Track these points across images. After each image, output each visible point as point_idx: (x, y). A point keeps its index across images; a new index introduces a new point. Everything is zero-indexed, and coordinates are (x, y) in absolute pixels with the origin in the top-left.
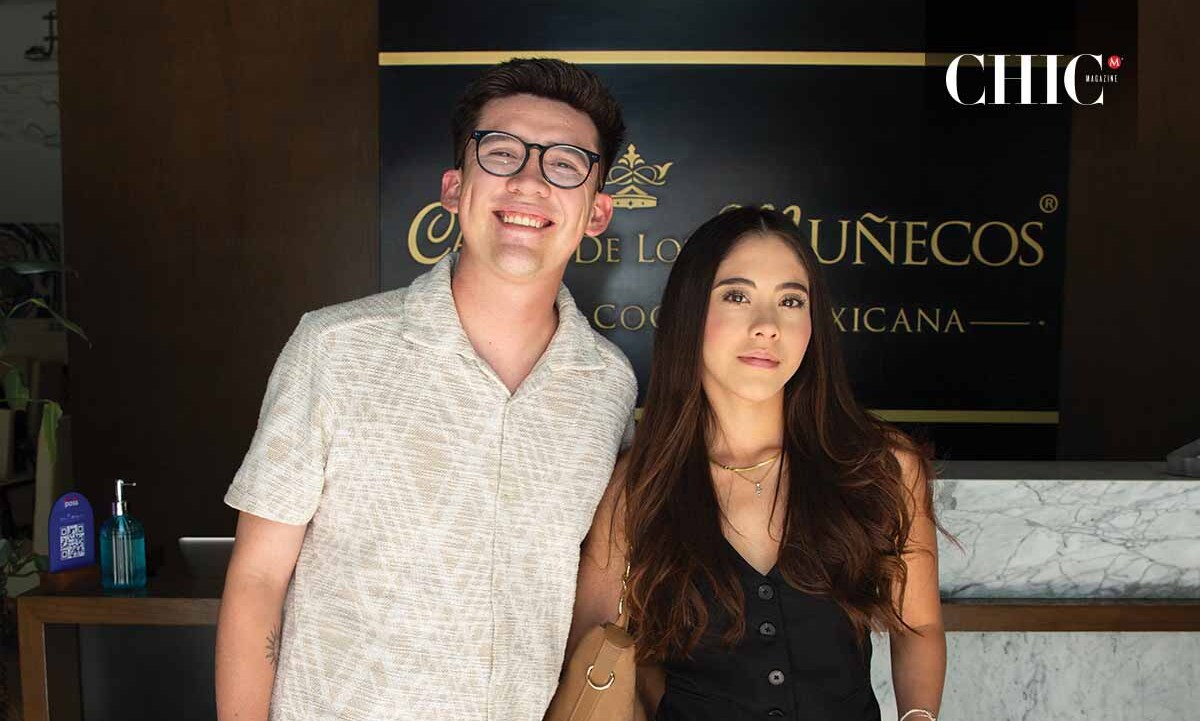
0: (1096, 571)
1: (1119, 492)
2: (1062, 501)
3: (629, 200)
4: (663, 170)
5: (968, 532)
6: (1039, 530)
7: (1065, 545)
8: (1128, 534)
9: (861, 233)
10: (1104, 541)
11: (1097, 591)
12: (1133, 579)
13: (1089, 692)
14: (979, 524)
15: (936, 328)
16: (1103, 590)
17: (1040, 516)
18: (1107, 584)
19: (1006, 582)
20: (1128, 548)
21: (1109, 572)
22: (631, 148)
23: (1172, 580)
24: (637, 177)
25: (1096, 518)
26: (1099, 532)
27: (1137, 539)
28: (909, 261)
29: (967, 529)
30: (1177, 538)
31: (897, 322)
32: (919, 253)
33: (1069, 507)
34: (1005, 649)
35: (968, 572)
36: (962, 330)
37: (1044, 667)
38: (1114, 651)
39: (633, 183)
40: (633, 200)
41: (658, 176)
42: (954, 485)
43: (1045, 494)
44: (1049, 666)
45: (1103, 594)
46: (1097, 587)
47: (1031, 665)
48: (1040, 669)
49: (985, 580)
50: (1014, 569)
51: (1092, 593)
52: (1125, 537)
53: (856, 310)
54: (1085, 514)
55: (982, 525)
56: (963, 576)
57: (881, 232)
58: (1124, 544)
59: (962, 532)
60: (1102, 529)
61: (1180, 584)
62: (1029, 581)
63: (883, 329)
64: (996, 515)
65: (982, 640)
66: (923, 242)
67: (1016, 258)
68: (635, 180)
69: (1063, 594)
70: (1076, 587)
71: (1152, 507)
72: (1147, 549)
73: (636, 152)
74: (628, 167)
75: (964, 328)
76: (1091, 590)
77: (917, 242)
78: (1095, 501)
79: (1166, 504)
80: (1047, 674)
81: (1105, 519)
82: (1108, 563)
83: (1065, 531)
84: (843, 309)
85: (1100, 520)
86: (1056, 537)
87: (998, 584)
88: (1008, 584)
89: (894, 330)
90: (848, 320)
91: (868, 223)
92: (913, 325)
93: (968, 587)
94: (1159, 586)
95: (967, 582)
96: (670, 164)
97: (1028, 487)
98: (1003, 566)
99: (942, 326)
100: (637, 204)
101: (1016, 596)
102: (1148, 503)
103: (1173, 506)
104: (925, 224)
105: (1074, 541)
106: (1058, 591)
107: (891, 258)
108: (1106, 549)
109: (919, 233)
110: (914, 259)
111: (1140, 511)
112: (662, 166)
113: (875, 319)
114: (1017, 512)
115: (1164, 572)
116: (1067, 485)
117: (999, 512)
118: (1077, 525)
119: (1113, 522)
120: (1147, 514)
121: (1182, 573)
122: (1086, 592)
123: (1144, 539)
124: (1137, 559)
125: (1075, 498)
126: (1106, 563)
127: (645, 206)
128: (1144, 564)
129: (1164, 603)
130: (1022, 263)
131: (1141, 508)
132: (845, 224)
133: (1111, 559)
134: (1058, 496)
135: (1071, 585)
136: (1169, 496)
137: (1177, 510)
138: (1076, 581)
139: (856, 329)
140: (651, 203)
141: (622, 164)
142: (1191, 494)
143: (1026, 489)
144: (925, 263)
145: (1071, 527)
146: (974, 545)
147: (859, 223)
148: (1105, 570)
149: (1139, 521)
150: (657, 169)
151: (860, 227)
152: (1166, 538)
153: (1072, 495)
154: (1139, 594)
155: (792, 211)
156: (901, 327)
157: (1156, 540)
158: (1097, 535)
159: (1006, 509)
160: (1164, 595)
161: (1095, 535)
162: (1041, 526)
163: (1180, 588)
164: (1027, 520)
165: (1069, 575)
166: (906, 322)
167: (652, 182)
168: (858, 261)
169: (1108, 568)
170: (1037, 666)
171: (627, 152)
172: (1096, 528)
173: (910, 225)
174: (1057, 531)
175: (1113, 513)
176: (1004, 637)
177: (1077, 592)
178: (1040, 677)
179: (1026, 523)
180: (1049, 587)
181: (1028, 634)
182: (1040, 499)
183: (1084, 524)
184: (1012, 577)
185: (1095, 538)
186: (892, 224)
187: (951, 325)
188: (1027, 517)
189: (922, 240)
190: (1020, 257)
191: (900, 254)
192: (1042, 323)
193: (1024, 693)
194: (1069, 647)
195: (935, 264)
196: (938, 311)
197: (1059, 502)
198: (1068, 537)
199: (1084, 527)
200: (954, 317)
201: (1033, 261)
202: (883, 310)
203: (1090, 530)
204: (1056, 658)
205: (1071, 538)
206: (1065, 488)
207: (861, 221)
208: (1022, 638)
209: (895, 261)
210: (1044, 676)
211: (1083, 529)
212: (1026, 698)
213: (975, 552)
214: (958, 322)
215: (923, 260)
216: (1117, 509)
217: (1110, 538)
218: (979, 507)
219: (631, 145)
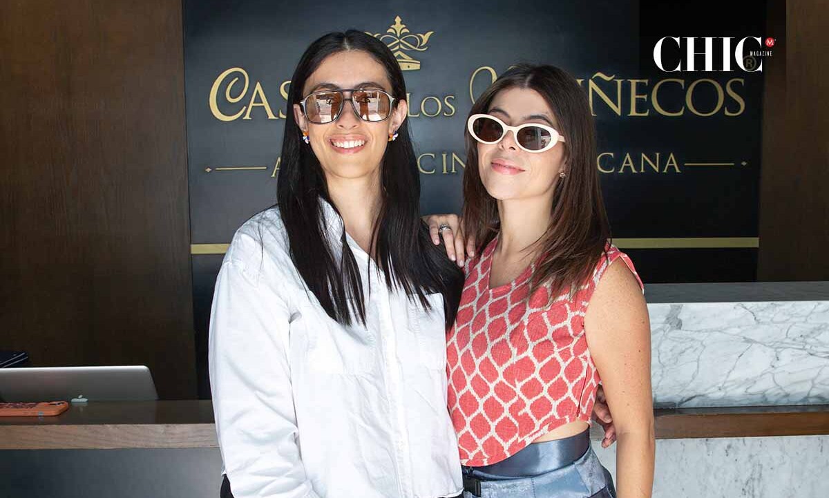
1: (824, 311)
2: (775, 320)
4: (425, 38)
5: (693, 349)
6: (754, 346)
7: (778, 359)
9: (593, 90)
10: (812, 355)
11: (806, 398)
13: (799, 487)
14: (702, 342)
15: (657, 170)
16: (811, 398)
17: (757, 334)
18: (815, 392)
19: (726, 392)
21: (816, 382)
22: (398, 20)
25: (804, 335)
26: (808, 347)
29: (691, 347)
31: (624, 165)
32: (641, 106)
33: (780, 325)
34: (726, 451)
35: (692, 385)
36: (678, 171)
37: (761, 466)
38: (821, 451)
39: (400, 49)
41: (421, 43)
42: (679, 308)
43: (760, 314)
44: (764, 466)
45: (812, 401)
46: (806, 395)
47: (749, 465)
48: (757, 468)
49: (709, 391)
50: (734, 381)
51: (801, 401)
54: (795, 332)
55: (704, 343)
56: (688, 388)
57: (609, 89)
59: (687, 349)
60: (809, 344)
62: (746, 392)
63: (612, 171)
64: (718, 334)
65: (706, 444)
66: (645, 97)
67: (722, 109)
68: (402, 46)
69: (777, 402)
70: (787, 395)
73: (401, 23)
74: (396, 35)
75: (679, 169)
76: (801, 398)
77: (638, 97)
78: (803, 319)
80: (763, 473)
81: (812, 336)
82: (816, 374)
83: (777, 347)
85: (808, 336)
86: (770, 352)
87: (719, 394)
88: (727, 395)
89: (621, 171)
91: (599, 82)
92: (637, 166)
93: (694, 397)
95: (692, 394)
96: (432, 32)
97: (745, 308)
98: (724, 378)
99: (662, 167)
100: (404, 67)
101: (735, 404)
104: (646, 81)
105: (785, 355)
106: (772, 400)
107: (618, 111)
108: (814, 362)
109: (641, 89)
110: (637, 112)
112: (424, 35)
113: (605, 162)
114: (736, 331)
116: (779, 306)
117: (720, 331)
118: (788, 341)
119: (818, 338)
122: (796, 399)
125: (785, 318)
126: (813, 374)
127: (410, 69)
130: (727, 113)
133: (818, 370)
134: (772, 316)
135: (783, 394)
138: (788, 390)
140: (417, 67)
141: (391, 33)
143: (743, 310)
144: (646, 114)
145: (782, 343)
146: (698, 360)
147: (590, 81)
148: (813, 380)
150: (420, 37)
151: (592, 84)
153: (784, 314)
156: (627, 169)
158: (805, 350)
159: (726, 329)
161: (804, 349)
162: (756, 342)
164: (744, 338)
165: (783, 386)
166: (631, 164)
167: (416, 49)
169: (815, 378)
170: (754, 465)
171: (394, 23)
172: (804, 343)
174: (771, 347)
175: (819, 330)
176: (726, 441)
177: (788, 400)
178: (756, 476)
179: (743, 340)
180: (764, 396)
181: (746, 438)
182: (755, 319)
183: (794, 340)
184: (732, 387)
185: (805, 353)
186: (619, 82)
187: (669, 166)
188: (743, 335)
189: (644, 95)
190: (726, 109)
191: (626, 107)
192: (744, 164)
193: (743, 490)
194: (782, 449)
195: (655, 116)
196: (658, 154)
197: (772, 320)
198: (780, 352)
199: (794, 342)
200: (671, 159)
201: (737, 112)
202: (612, 154)
203: (799, 345)
204: (771, 459)
205: (782, 352)
206: (777, 308)
207: (593, 80)
208: (741, 442)
209: (621, 113)
210: (761, 475)
211: (793, 344)
212: (745, 495)
213: (698, 367)
214: (675, 164)
215: (645, 112)
216: (823, 326)
217: (817, 352)
218: (703, 326)
219: (398, 17)
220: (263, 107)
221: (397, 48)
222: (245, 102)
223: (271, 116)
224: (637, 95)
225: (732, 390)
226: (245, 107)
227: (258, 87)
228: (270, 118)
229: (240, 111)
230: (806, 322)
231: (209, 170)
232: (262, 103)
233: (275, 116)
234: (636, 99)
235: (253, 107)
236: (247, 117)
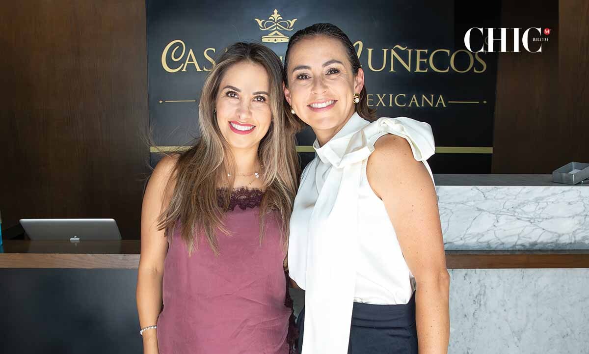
0: (515, 235)
1: (527, 193)
2: (496, 197)
3: (275, 38)
4: (292, 23)
5: (445, 214)
6: (483, 213)
7: (498, 222)
8: (532, 215)
9: (394, 56)
10: (518, 219)
11: (514, 246)
12: (533, 240)
13: (509, 300)
14: (451, 210)
15: (432, 105)
16: (517, 245)
17: (484, 206)
18: (520, 242)
20: (531, 223)
21: (520, 236)
22: (276, 11)
23: (554, 239)
24: (279, 26)
25: (514, 207)
26: (516, 214)
27: (537, 218)
28: (418, 70)
29: (445, 213)
30: (558, 217)
31: (412, 102)
32: (423, 66)
33: (500, 201)
34: (464, 277)
36: (444, 106)
37: (485, 287)
38: (523, 278)
39: (277, 30)
40: (276, 38)
41: (289, 26)
43: (487, 193)
44: (487, 287)
45: (518, 248)
46: (514, 244)
47: (478, 286)
48: (483, 288)
49: (454, 240)
50: (470, 234)
51: (511, 247)
52: (530, 217)
53: (391, 95)
54: (509, 205)
55: (454, 211)
57: (404, 55)
58: (529, 221)
60: (517, 212)
61: (559, 242)
62: (477, 241)
63: (405, 105)
64: (461, 205)
65: (452, 273)
66: (425, 60)
67: (472, 69)
68: (278, 28)
69: (495, 248)
70: (503, 244)
71: (545, 201)
72: (542, 223)
73: (278, 14)
74: (274, 21)
75: (446, 105)
76: (511, 245)
77: (422, 60)
78: (514, 197)
79: (552, 199)
80: (486, 290)
81: (519, 207)
82: (521, 231)
83: (498, 214)
84: (384, 95)
85: (517, 208)
86: (493, 217)
87: (461, 242)
88: (466, 242)
89: (410, 105)
90: (386, 100)
91: (397, 51)
92: (420, 103)
94: (547, 243)
96: (296, 19)
98: (464, 233)
99: (435, 103)
100: (279, 40)
101: (471, 249)
102: (542, 199)
103: (556, 200)
104: (426, 51)
105: (502, 219)
106: (493, 246)
107: (409, 69)
108: (519, 223)
109: (423, 56)
110: (420, 69)
111: (538, 203)
112: (291, 21)
113: (400, 100)
114: (472, 203)
115: (550, 236)
116: (499, 188)
117: (462, 204)
118: (504, 210)
119: (523, 209)
120: (542, 204)
121: (559, 236)
122: (508, 246)
123: (539, 218)
124: (536, 229)
125: (502, 196)
126: (519, 231)
127: (282, 42)
128: (540, 231)
129: (549, 253)
130: (475, 71)
131: (538, 201)
132: (385, 50)
133: (522, 229)
134: (495, 195)
135: (500, 243)
136: (554, 194)
137: (558, 202)
138: (503, 241)
139: (391, 105)
140: (286, 40)
141: (271, 20)
142: (566, 194)
143: (477, 190)
144: (426, 71)
145: (501, 212)
146: (449, 221)
147: (392, 50)
149: (538, 207)
150: (289, 22)
151: (393, 52)
152: (552, 218)
153: (502, 194)
154: (537, 247)
155: (358, 44)
156: (414, 104)
157: (546, 219)
158: (515, 216)
159: (466, 202)
160: (550, 248)
162: (485, 211)
163: (559, 244)
164: (477, 208)
165: (499, 238)
166: (416, 102)
167: (286, 29)
168: (392, 70)
169: (520, 234)
170: (481, 286)
171: (274, 14)
172: (514, 212)
173: (418, 51)
174: (494, 214)
175: (524, 204)
176: (464, 271)
177: (503, 247)
178: (482, 292)
179: (476, 209)
180: (489, 244)
181: (477, 269)
182: (484, 196)
183: (508, 210)
184: (469, 238)
185: (514, 218)
186: (410, 51)
187: (439, 103)
188: (477, 206)
189: (425, 59)
190: (475, 68)
191: (414, 66)
192: (485, 102)
193: (474, 301)
194: (499, 277)
195: (431, 72)
196: (432, 96)
197: (495, 198)
198: (499, 217)
199: (508, 211)
200: (441, 99)
201: (481, 70)
202: (404, 95)
203: (512, 213)
204: (491, 282)
205: (500, 218)
206: (498, 190)
207: (394, 50)
208: (474, 272)
209: (411, 70)
210: (485, 291)
211: (508, 212)
212: (475, 304)
213: (448, 225)
214: (443, 102)
215: (425, 70)
216: (526, 202)
217: (522, 217)
218: (451, 200)
219: (276, 10)
220: (194, 64)
221: (275, 29)
222: (183, 61)
223: (199, 70)
224: (420, 59)
225: (469, 240)
226: (183, 64)
227: (191, 52)
228: (198, 70)
229: (180, 66)
230: (515, 199)
231: (161, 102)
232: (193, 61)
233: (201, 69)
234: (420, 61)
235: (188, 64)
236: (184, 70)
